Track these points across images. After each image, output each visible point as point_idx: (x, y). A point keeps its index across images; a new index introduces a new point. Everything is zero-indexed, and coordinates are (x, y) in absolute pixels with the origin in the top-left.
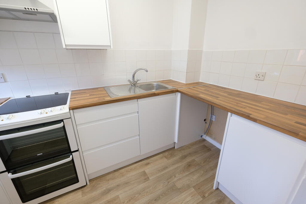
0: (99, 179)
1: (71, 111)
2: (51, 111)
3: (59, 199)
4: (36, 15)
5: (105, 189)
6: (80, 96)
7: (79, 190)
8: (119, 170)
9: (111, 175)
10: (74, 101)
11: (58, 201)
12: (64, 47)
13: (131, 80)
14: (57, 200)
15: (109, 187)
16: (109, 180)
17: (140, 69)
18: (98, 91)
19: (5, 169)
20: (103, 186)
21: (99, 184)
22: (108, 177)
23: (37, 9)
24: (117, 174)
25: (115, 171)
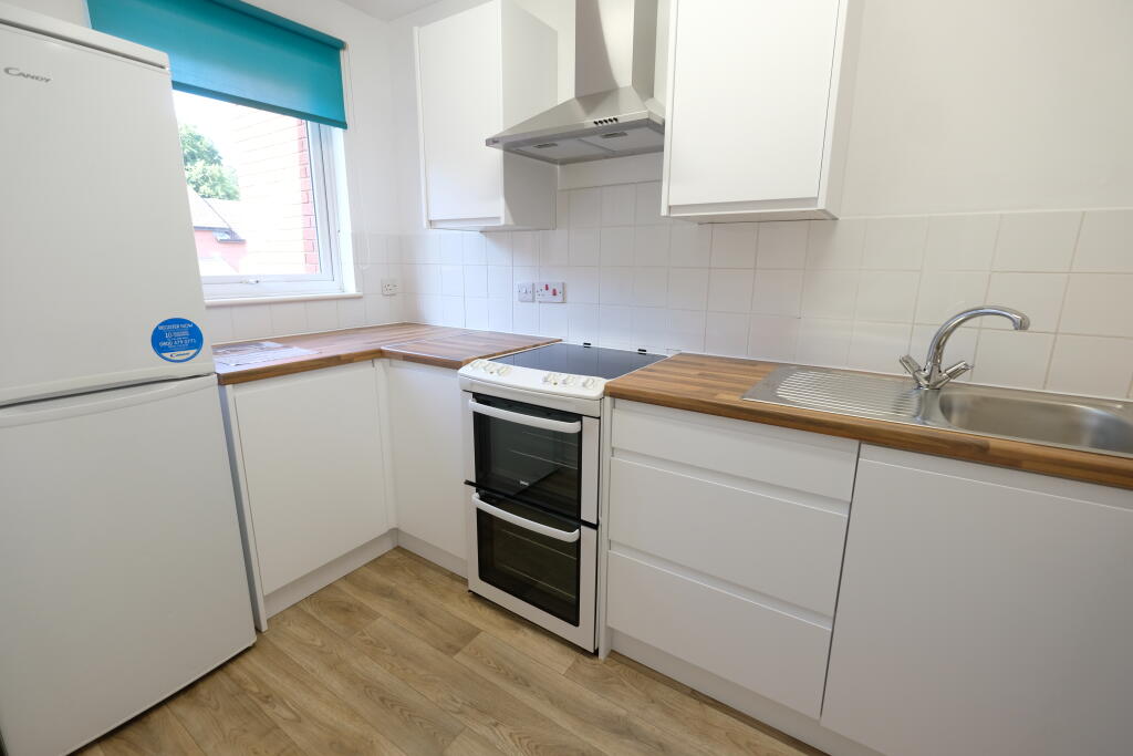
0: (633, 671)
1: (608, 399)
2: (565, 382)
3: (529, 633)
4: (625, 134)
5: (623, 712)
6: (678, 370)
7: (573, 652)
8: (711, 705)
9: (671, 695)
10: (647, 377)
11: (525, 634)
12: (664, 212)
13: (921, 357)
14: (527, 631)
15: (637, 721)
16: (653, 702)
17: (998, 313)
18: (756, 371)
19: (474, 481)
20: (625, 703)
21: (624, 685)
22: (662, 692)
23: (616, 119)
24: (692, 707)
25: (694, 694)
